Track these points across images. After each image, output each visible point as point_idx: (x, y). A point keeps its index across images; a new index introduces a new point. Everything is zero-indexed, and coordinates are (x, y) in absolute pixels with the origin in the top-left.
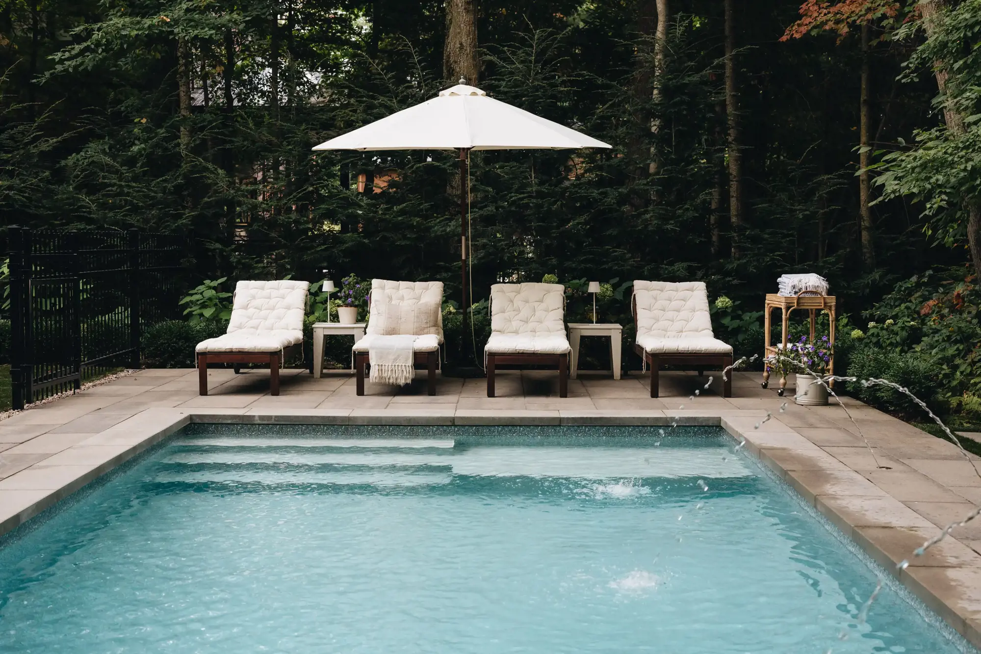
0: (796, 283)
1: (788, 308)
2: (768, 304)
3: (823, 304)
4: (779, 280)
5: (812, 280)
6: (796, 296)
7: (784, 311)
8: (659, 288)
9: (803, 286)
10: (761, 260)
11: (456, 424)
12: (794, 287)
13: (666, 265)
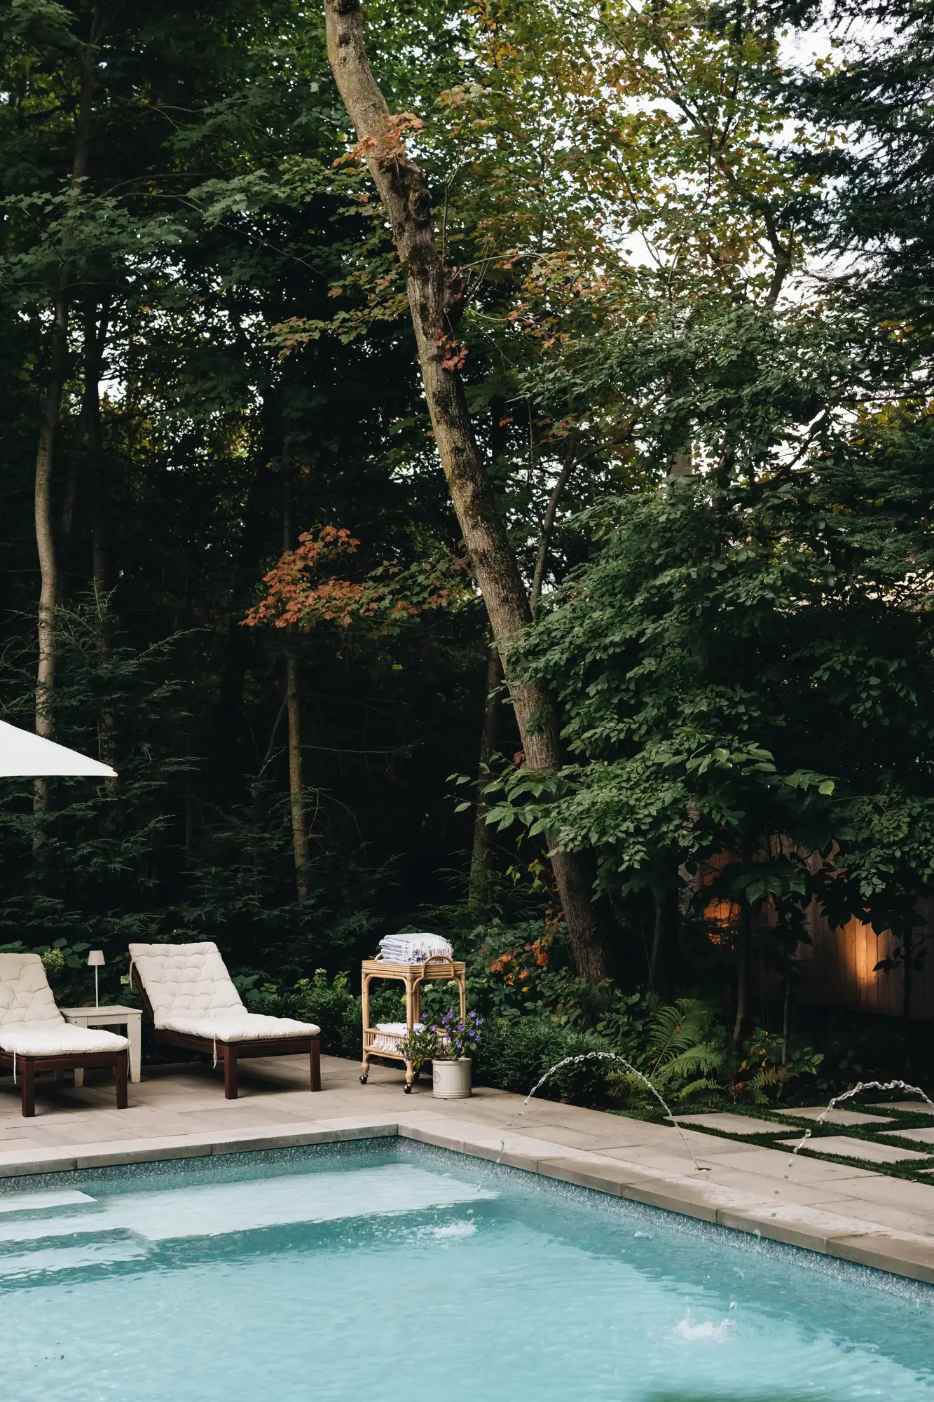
0: (418, 947)
1: (414, 979)
2: (367, 975)
3: (452, 973)
4: (382, 942)
5: (435, 944)
6: (422, 964)
7: (408, 984)
8: (163, 953)
9: (425, 950)
10: (230, 907)
11: (79, 1167)
12: (417, 952)
13: (111, 917)
